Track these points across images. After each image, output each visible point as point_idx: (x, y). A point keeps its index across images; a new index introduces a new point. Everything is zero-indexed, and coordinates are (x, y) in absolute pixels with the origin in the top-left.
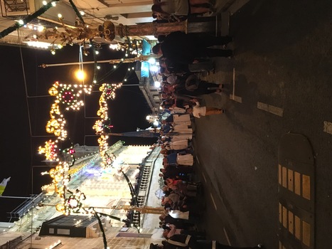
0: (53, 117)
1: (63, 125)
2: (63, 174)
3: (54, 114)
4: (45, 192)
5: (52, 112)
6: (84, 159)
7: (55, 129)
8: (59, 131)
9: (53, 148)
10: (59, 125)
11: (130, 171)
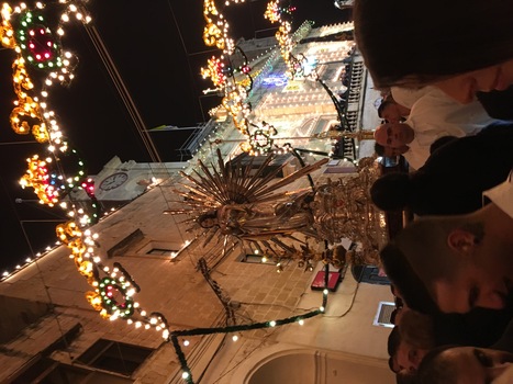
0: (210, 21)
1: (225, 30)
2: (241, 103)
3: (210, 15)
4: (215, 118)
5: (206, 12)
6: (256, 62)
7: (217, 39)
8: (222, 41)
9: (220, 68)
10: (220, 31)
11: (329, 71)
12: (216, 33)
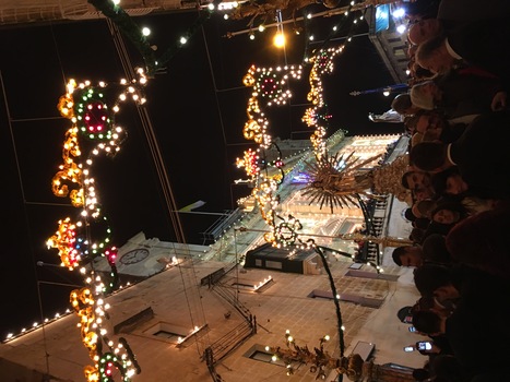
0: (251, 117)
1: (265, 127)
3: (252, 112)
4: (243, 207)
5: (249, 110)
6: (289, 160)
7: (256, 134)
9: (255, 160)
10: (259, 127)
12: (255, 128)
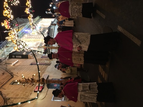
0: (6, 9)
2: (15, 35)
4: (7, 40)
5: (4, 6)
8: (9, 15)
10: (9, 12)
